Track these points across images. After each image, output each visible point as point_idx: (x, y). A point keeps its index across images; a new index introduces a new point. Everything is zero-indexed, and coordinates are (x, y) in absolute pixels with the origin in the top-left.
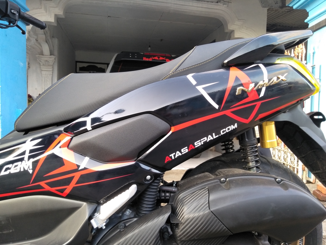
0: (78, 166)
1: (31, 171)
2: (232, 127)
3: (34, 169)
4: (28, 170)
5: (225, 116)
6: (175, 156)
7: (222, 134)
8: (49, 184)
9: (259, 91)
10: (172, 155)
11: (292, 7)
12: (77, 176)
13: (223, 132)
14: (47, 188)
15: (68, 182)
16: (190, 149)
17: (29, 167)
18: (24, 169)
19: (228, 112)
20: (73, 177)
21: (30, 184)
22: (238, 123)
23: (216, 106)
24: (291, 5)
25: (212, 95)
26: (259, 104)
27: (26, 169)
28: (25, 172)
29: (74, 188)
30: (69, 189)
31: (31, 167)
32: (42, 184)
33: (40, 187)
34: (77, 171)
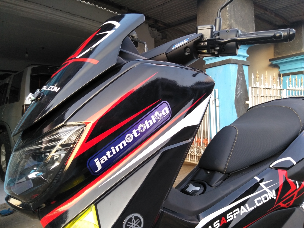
0: (297, 187)
1: (275, 198)
12: (296, 193)
17: (274, 196)
18: (271, 197)
20: (294, 195)
21: (274, 206)
27: (272, 197)
28: (272, 199)
30: (292, 202)
31: (275, 195)
32: (280, 203)
33: (279, 206)
34: (296, 190)
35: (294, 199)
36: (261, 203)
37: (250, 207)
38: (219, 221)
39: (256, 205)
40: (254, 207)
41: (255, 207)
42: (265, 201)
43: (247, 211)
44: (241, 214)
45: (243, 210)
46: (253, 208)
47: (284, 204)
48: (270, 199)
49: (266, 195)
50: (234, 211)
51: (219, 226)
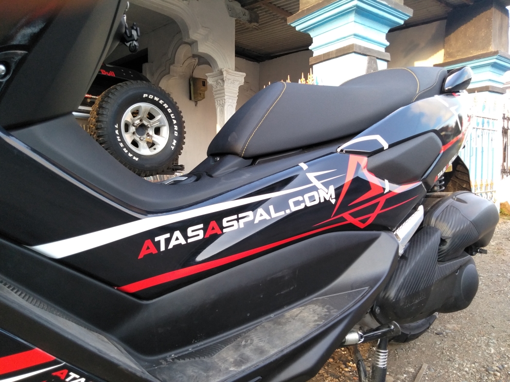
0: (384, 189)
1: (333, 201)
3: (337, 196)
4: (330, 200)
11: (295, 28)
12: (382, 200)
14: (350, 219)
17: (331, 196)
18: (325, 199)
20: (379, 203)
21: (330, 218)
23: (460, 128)
24: (293, 25)
27: (327, 199)
29: (379, 216)
30: (372, 218)
31: (333, 196)
33: (343, 219)
34: (382, 194)
35: (378, 211)
36: (302, 206)
37: (276, 211)
38: (201, 226)
39: (289, 207)
40: (285, 212)
41: (288, 212)
42: (309, 204)
43: (268, 218)
44: (256, 221)
45: (261, 215)
46: (282, 214)
47: (355, 218)
48: (322, 200)
49: (314, 193)
50: (241, 215)
51: (201, 237)
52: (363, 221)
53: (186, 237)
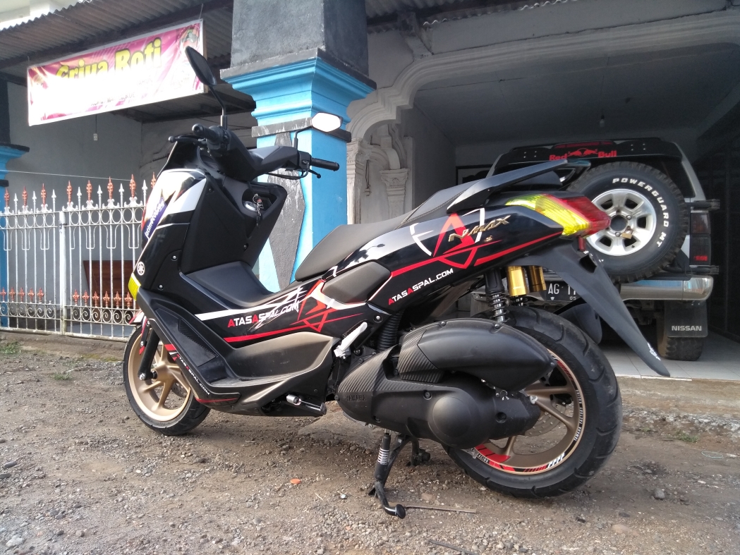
0: (326, 306)
1: (298, 311)
2: (448, 273)
3: (299, 309)
5: (438, 262)
6: (396, 298)
7: (438, 279)
8: (311, 321)
9: (474, 236)
10: (394, 298)
12: (326, 313)
13: (439, 277)
14: (308, 324)
15: (320, 319)
16: (410, 292)
17: (297, 308)
18: (294, 309)
19: (442, 259)
20: (323, 315)
21: (297, 321)
22: (454, 268)
23: (429, 253)
25: (424, 242)
26: (475, 249)
28: (295, 311)
29: (324, 325)
30: (321, 324)
32: (305, 320)
33: (303, 324)
34: (325, 309)
35: (324, 321)
38: (251, 317)
51: (250, 322)
52: (317, 327)
53: (245, 322)
